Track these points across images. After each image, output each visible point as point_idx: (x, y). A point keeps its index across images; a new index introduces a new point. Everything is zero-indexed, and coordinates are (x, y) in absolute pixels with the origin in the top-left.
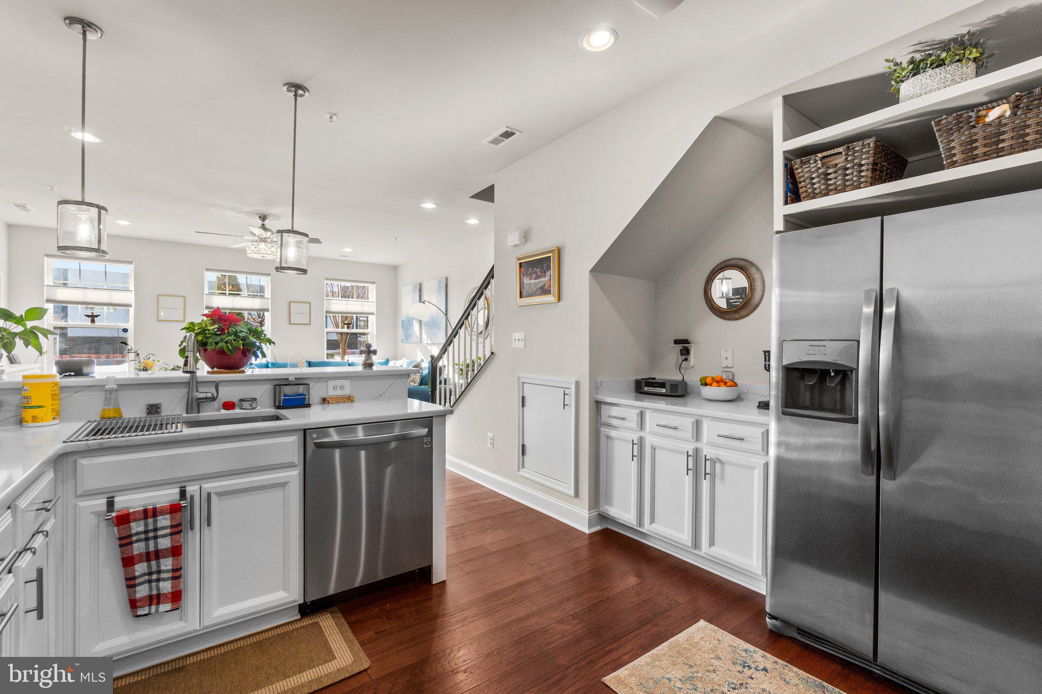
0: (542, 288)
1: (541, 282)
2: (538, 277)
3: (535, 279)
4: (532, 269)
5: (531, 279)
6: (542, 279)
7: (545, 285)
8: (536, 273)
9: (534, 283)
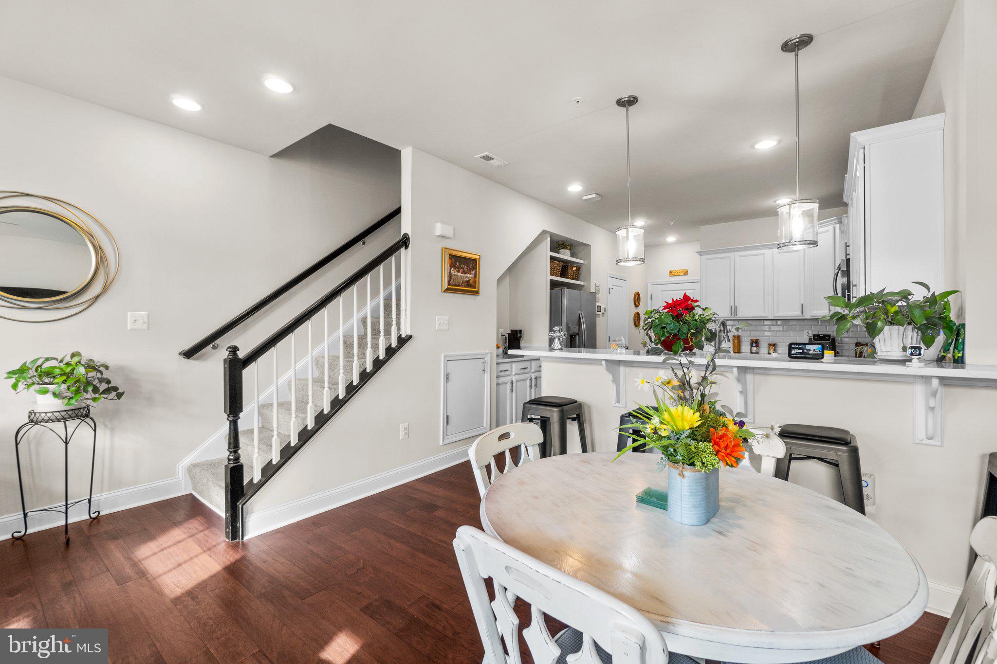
0: (467, 282)
1: (467, 277)
2: (464, 272)
3: (462, 273)
4: (460, 264)
5: (458, 272)
6: (468, 275)
7: (470, 280)
8: (463, 268)
9: (461, 276)
